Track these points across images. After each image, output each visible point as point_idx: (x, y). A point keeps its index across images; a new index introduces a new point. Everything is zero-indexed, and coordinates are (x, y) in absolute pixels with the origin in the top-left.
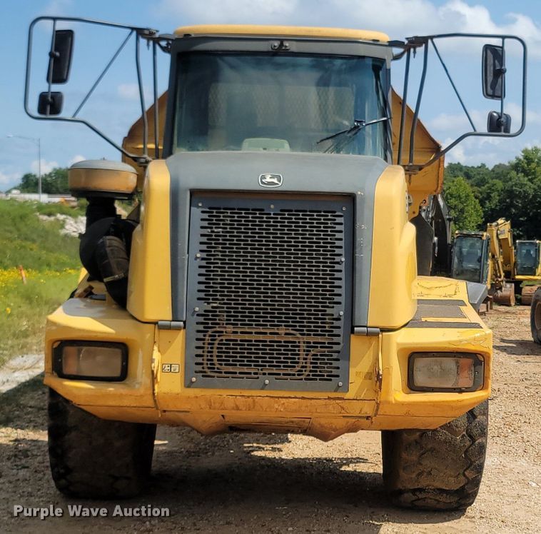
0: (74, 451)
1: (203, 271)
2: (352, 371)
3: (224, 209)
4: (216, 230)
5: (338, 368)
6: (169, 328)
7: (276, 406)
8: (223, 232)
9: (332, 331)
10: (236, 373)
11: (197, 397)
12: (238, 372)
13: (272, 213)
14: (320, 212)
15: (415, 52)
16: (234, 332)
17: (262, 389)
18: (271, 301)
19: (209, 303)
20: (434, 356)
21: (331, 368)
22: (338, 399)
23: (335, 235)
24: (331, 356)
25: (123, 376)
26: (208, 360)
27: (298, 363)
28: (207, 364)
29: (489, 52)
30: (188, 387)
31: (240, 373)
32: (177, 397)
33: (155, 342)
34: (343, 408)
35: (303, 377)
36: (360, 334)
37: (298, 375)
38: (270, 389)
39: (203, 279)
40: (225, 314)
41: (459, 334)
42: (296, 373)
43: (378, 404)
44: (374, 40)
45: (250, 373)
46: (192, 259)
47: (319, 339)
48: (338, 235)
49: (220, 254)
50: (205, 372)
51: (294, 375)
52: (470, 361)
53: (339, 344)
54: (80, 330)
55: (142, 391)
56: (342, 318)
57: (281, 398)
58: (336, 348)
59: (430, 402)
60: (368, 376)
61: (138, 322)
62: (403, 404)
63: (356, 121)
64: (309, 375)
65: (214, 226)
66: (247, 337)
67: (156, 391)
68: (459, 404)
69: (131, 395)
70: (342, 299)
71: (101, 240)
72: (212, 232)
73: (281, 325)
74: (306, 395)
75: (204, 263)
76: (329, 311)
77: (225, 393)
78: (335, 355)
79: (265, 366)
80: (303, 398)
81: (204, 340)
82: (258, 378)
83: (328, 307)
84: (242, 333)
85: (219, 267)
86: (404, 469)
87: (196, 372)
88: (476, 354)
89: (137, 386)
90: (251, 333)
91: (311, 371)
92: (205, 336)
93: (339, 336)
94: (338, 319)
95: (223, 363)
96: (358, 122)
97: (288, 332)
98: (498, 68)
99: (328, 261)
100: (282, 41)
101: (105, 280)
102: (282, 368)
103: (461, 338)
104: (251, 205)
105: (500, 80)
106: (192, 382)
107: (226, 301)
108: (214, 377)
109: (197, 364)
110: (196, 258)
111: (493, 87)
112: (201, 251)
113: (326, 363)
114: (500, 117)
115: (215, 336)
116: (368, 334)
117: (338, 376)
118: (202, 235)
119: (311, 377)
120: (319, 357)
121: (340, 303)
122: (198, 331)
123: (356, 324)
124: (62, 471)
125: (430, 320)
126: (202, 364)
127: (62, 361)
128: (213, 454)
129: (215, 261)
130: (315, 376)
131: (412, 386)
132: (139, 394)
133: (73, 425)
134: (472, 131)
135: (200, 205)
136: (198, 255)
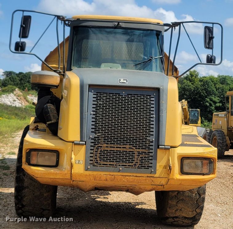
0: (26, 197)
1: (94, 120)
2: (158, 165)
3: (103, 93)
4: (99, 102)
5: (152, 163)
6: (79, 144)
7: (124, 179)
8: (102, 103)
9: (149, 147)
10: (107, 165)
11: (90, 175)
12: (108, 164)
13: (124, 95)
14: (144, 95)
15: (175, 29)
16: (106, 147)
17: (119, 172)
18: (123, 133)
19: (96, 134)
20: (192, 159)
21: (148, 163)
22: (152, 177)
23: (151, 106)
24: (149, 158)
25: (57, 165)
26: (95, 159)
27: (134, 161)
28: (95, 161)
29: (207, 29)
30: (87, 170)
31: (109, 165)
32: (81, 175)
33: (72, 150)
34: (153, 181)
35: (136, 167)
36: (162, 148)
37: (135, 166)
38: (122, 172)
39: (94, 123)
40: (103, 139)
41: (203, 150)
42: (134, 165)
43: (169, 180)
44: (158, 23)
45: (113, 165)
46: (89, 114)
47: (144, 151)
48: (152, 106)
49: (101, 113)
50: (94, 164)
51: (132, 166)
52: (207, 161)
53: (152, 153)
54: (39, 145)
55: (66, 172)
56: (154, 141)
57: (127, 176)
58: (151, 154)
59: (191, 179)
60: (165, 167)
61: (64, 142)
62: (179, 180)
63: (150, 57)
64: (139, 166)
65: (99, 100)
66: (112, 149)
67: (72, 172)
68: (203, 180)
69: (61, 174)
70: (154, 133)
71: (45, 106)
72: (98, 103)
73: (127, 144)
74: (138, 175)
75: (94, 116)
76: (148, 138)
77: (102, 173)
78: (150, 158)
79: (120, 162)
80: (136, 176)
81: (93, 150)
82: (117, 167)
83: (147, 136)
84: (110, 147)
85: (101, 118)
86: (170, 208)
87: (90, 164)
88: (210, 158)
89: (64, 170)
90: (114, 147)
91: (140, 164)
92: (94, 148)
93: (152, 149)
94: (152, 142)
95: (102, 160)
96: (151, 57)
97: (130, 147)
98: (211, 36)
99: (148, 117)
100: (119, 23)
101: (48, 123)
102: (127, 163)
103: (204, 151)
104: (115, 92)
105: (211, 41)
106: (88, 168)
107: (103, 133)
108: (98, 166)
109: (90, 160)
110: (91, 114)
111: (209, 44)
112: (93, 111)
113: (147, 161)
114: (212, 57)
115: (99, 148)
116: (165, 149)
117: (152, 167)
118: (93, 104)
119: (140, 167)
120: (143, 158)
121: (153, 135)
122: (91, 146)
123: (160, 144)
124: (20, 206)
125: (188, 143)
126: (92, 160)
127: (30, 158)
128: (79, 199)
129: (99, 116)
130: (142, 166)
131: (182, 172)
132: (65, 173)
133: (26, 186)
134: (200, 62)
135: (93, 91)
136: (92, 113)
